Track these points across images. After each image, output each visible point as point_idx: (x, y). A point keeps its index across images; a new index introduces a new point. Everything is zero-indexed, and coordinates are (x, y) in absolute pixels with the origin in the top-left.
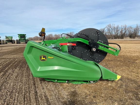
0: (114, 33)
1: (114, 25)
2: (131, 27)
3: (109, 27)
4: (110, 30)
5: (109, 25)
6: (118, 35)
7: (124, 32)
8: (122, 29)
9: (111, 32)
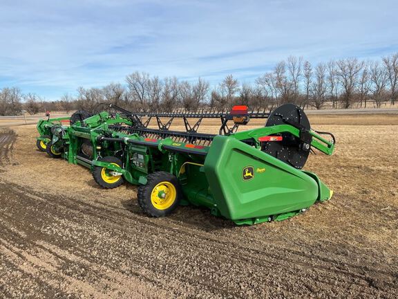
0: (147, 97)
1: (146, 76)
2: (186, 83)
3: (135, 81)
4: (137, 89)
5: (134, 75)
6: (160, 103)
7: (171, 95)
8: (167, 86)
9: (140, 93)
